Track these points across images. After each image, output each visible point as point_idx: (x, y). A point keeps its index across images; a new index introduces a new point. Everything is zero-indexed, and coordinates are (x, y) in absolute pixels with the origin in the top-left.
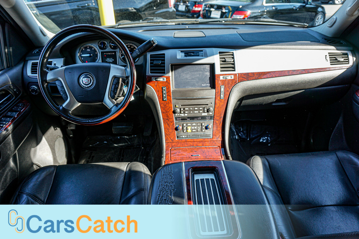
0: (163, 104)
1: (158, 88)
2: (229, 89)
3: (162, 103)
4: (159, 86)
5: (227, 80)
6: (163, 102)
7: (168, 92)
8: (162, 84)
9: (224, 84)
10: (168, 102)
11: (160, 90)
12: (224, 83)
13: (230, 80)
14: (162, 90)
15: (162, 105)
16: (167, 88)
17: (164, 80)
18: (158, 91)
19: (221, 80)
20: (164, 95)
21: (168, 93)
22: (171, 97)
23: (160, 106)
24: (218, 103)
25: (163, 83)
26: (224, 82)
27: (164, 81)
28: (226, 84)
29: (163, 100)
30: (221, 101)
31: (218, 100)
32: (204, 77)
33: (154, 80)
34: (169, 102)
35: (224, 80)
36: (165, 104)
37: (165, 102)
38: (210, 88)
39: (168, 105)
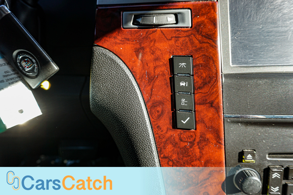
0: (175, 145)
1: (151, 65)
3: (169, 140)
4: (158, 53)
6: (175, 134)
7: (205, 84)
8: (172, 42)
10: (202, 136)
11: (158, 71)
14: (168, 76)
15: (169, 148)
16: (200, 61)
17: (183, 21)
18: (152, 79)
20: (183, 102)
21: (205, 90)
22: (217, 109)
23: (159, 152)
25: (177, 38)
27: (179, 25)
29: (175, 125)
33: (131, 25)
34: (209, 136)
36: (183, 144)
37: (185, 135)
39: (201, 149)
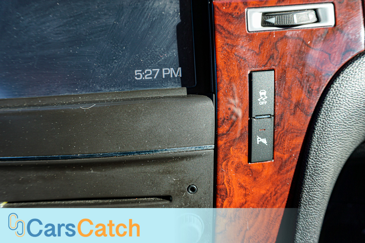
2: (310, 92)
5: (289, 33)
9: (274, 63)
12: (271, 57)
13: (311, 32)
19: (251, 36)
24: (235, 186)
26: (275, 47)
28: (288, 61)
30: (254, 175)
31: (236, 169)
32: (146, 26)
35: (270, 33)
38: (184, 92)
